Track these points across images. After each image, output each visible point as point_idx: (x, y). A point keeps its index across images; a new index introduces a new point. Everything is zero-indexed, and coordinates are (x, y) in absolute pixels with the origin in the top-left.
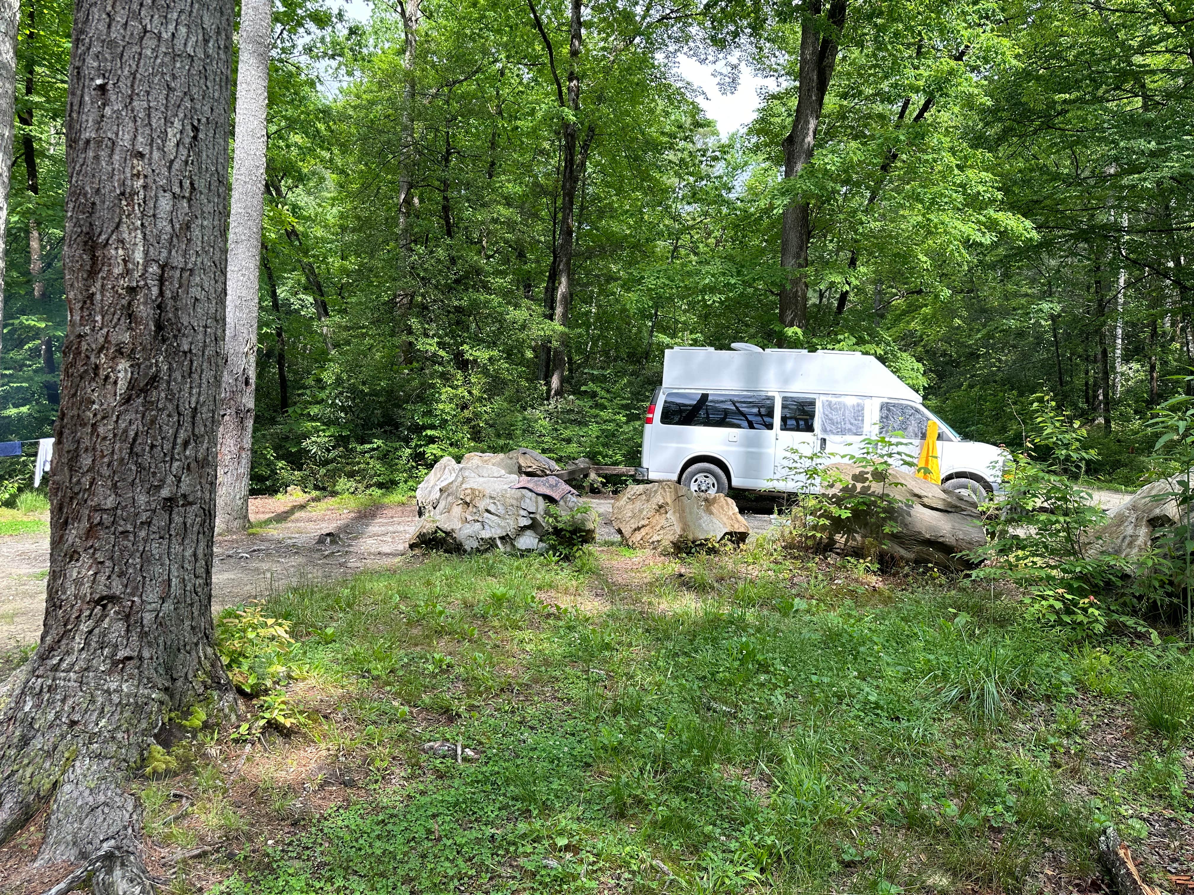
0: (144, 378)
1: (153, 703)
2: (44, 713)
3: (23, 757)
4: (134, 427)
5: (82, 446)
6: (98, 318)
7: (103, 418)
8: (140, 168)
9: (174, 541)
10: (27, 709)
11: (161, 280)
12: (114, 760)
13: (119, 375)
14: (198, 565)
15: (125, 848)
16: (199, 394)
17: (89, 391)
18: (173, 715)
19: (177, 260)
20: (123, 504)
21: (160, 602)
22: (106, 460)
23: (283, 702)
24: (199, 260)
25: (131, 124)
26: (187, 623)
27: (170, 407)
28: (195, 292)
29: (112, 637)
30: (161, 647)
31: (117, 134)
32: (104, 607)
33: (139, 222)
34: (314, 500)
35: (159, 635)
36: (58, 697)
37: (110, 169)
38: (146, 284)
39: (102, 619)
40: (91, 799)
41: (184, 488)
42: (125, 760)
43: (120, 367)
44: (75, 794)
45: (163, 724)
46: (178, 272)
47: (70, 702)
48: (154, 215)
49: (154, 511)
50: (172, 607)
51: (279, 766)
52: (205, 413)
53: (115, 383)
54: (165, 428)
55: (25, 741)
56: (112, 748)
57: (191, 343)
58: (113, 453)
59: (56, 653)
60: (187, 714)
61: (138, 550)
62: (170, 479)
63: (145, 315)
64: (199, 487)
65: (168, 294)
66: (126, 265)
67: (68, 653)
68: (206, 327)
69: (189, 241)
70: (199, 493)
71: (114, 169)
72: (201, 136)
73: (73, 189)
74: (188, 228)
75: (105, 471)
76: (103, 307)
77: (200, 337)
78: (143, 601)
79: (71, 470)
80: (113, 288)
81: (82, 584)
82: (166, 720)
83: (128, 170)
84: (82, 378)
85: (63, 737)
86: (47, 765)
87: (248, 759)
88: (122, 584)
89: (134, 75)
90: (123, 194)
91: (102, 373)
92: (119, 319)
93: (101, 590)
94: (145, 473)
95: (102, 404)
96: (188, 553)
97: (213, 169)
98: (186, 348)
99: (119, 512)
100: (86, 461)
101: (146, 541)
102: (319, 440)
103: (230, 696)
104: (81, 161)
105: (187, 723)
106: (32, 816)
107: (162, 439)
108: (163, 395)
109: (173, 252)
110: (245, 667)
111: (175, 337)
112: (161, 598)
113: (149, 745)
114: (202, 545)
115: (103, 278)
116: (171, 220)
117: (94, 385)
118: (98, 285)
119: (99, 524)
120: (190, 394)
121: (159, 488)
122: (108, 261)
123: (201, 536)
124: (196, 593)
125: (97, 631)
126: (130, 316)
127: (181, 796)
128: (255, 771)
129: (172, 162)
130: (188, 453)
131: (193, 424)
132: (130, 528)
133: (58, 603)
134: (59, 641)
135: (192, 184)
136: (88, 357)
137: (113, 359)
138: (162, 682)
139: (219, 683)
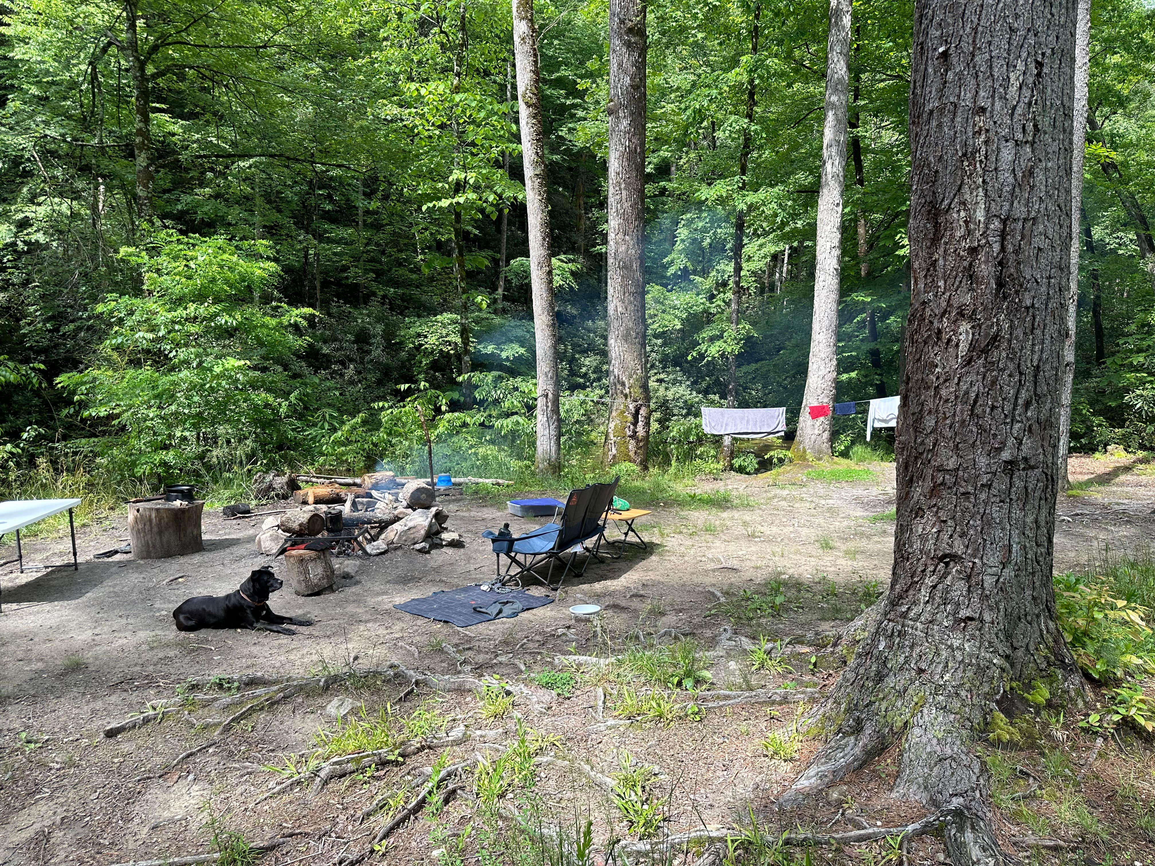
0: (985, 338)
1: (995, 668)
2: (895, 655)
3: (879, 691)
4: (975, 388)
5: (926, 408)
6: (941, 283)
7: (946, 381)
8: (981, 124)
9: (1015, 505)
10: (881, 648)
11: (1003, 235)
12: (958, 716)
13: (961, 337)
14: (1039, 532)
15: (974, 811)
16: (1042, 351)
17: (932, 355)
18: (1014, 684)
19: (1020, 211)
20: (965, 465)
21: (1001, 567)
22: (948, 422)
23: (1142, 701)
24: (1043, 206)
25: (973, 82)
26: (1028, 592)
27: (1011, 366)
28: (1038, 241)
29: (955, 594)
30: (1002, 613)
31: (959, 96)
32: (947, 564)
33: (981, 180)
34: (1141, 461)
35: (1000, 601)
36: (907, 643)
37: (952, 133)
38: (988, 242)
39: (945, 576)
40: (938, 748)
41: (1025, 450)
42: (968, 719)
43: (961, 330)
44: (924, 740)
45: (1005, 691)
46: (1020, 223)
47: (917, 650)
48: (996, 169)
49: (994, 474)
50: (1013, 574)
51: (1141, 775)
52: (1047, 371)
53: (957, 345)
54: (1006, 388)
55: (880, 678)
56: (956, 704)
57: (1034, 298)
58: (954, 415)
59: (904, 601)
60: (1029, 687)
61: (978, 513)
62: (1011, 441)
63: (986, 274)
64: (1041, 450)
65: (1010, 248)
66: (967, 226)
67: (915, 603)
68: (1050, 277)
69: (1032, 188)
70: (1041, 456)
71: (956, 132)
72: (1046, 70)
73: (917, 162)
74: (1031, 173)
75: (948, 433)
76: (945, 272)
77: (1044, 289)
78: (984, 564)
79: (916, 431)
80: (955, 251)
81: (927, 540)
82: (1008, 688)
83: (970, 129)
84: (926, 343)
85: (912, 682)
86: (899, 704)
87: (1100, 754)
88: (963, 544)
89: (975, 30)
90: (965, 155)
91: (945, 337)
92: (961, 282)
93: (944, 548)
94: (986, 435)
95: (944, 368)
96: (1030, 519)
97: (1059, 103)
98: (1028, 303)
99: (961, 473)
100: (930, 422)
101: (986, 503)
102: (1145, 393)
103: (1077, 679)
104: (925, 133)
105: (1030, 697)
106: (887, 747)
107: (1004, 399)
108: (1004, 354)
109: (1016, 203)
110: (1090, 650)
111: (1017, 292)
112: (1001, 563)
113: (991, 710)
114: (1044, 512)
115: (946, 243)
116: (1014, 170)
117: (936, 348)
118: (941, 251)
119: (941, 484)
120: (1033, 352)
121: (999, 450)
122: (950, 226)
123: (1043, 502)
124: (1038, 562)
125: (940, 587)
126: (971, 277)
127: (1028, 775)
128: (1110, 771)
129: (1014, 108)
130: (1029, 414)
131: (1036, 383)
132: (970, 489)
133: (906, 555)
134: (907, 591)
135: (1035, 126)
136: (931, 323)
137: (955, 322)
138: (1003, 648)
139: (1063, 662)
